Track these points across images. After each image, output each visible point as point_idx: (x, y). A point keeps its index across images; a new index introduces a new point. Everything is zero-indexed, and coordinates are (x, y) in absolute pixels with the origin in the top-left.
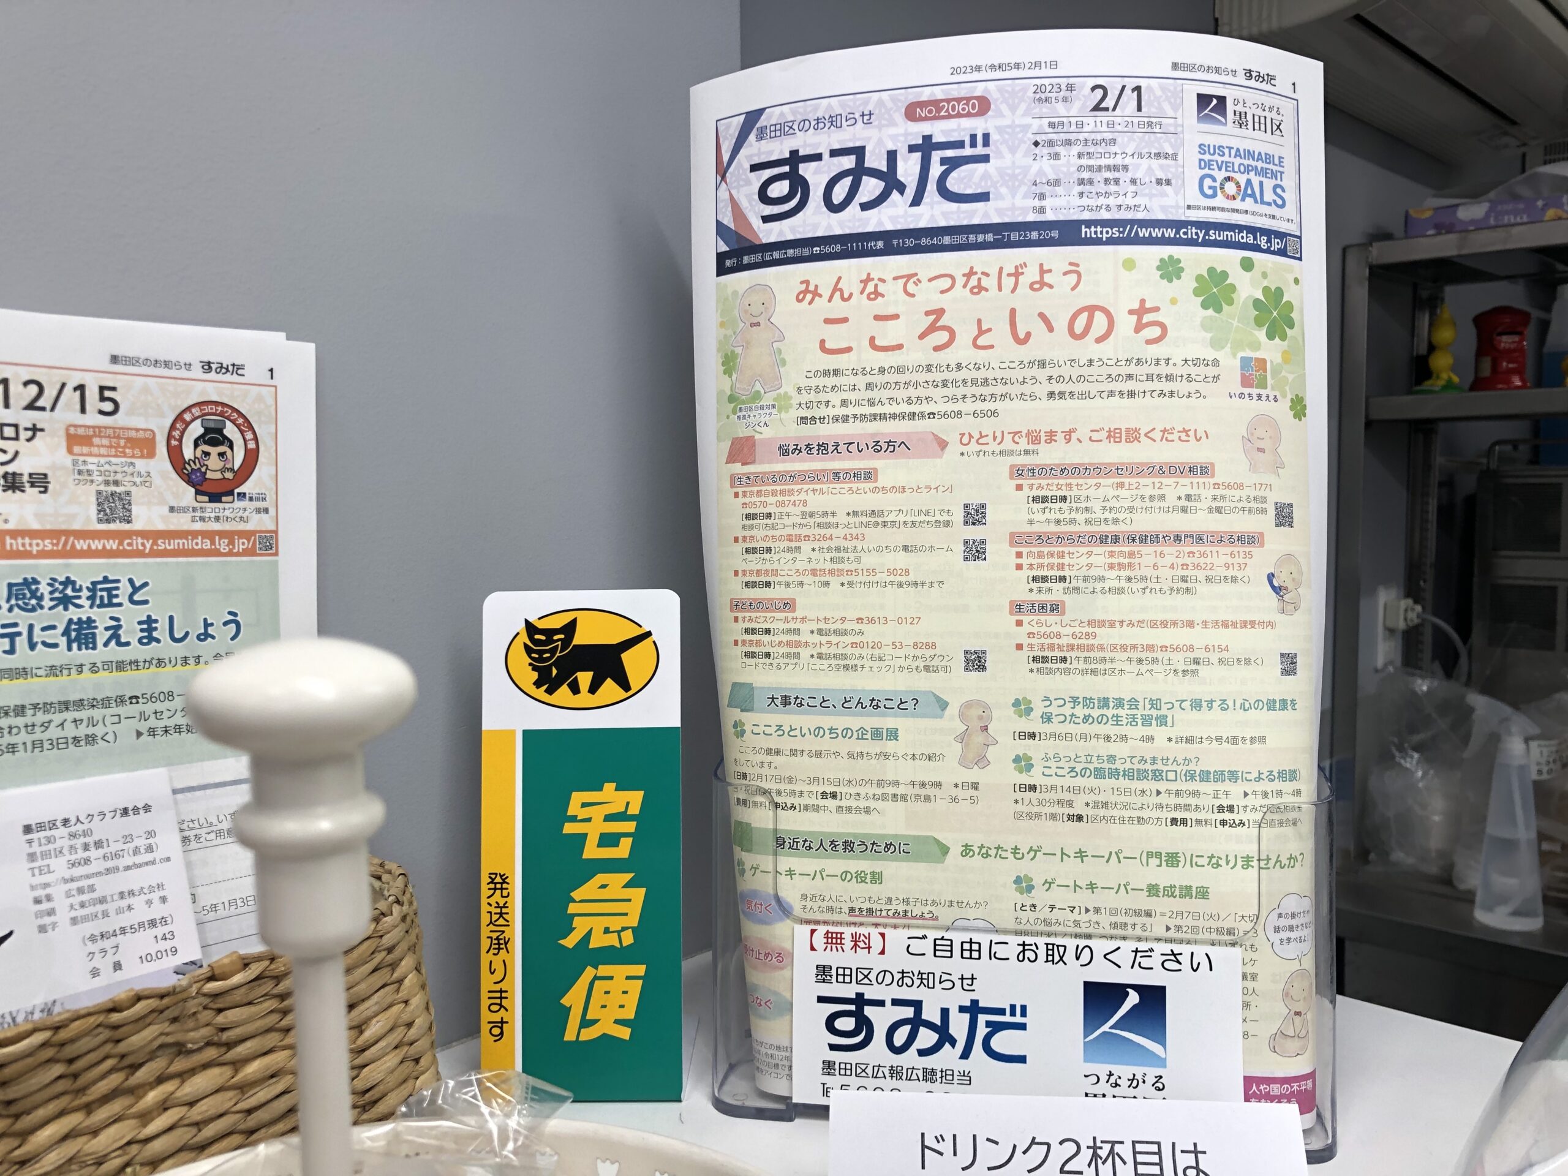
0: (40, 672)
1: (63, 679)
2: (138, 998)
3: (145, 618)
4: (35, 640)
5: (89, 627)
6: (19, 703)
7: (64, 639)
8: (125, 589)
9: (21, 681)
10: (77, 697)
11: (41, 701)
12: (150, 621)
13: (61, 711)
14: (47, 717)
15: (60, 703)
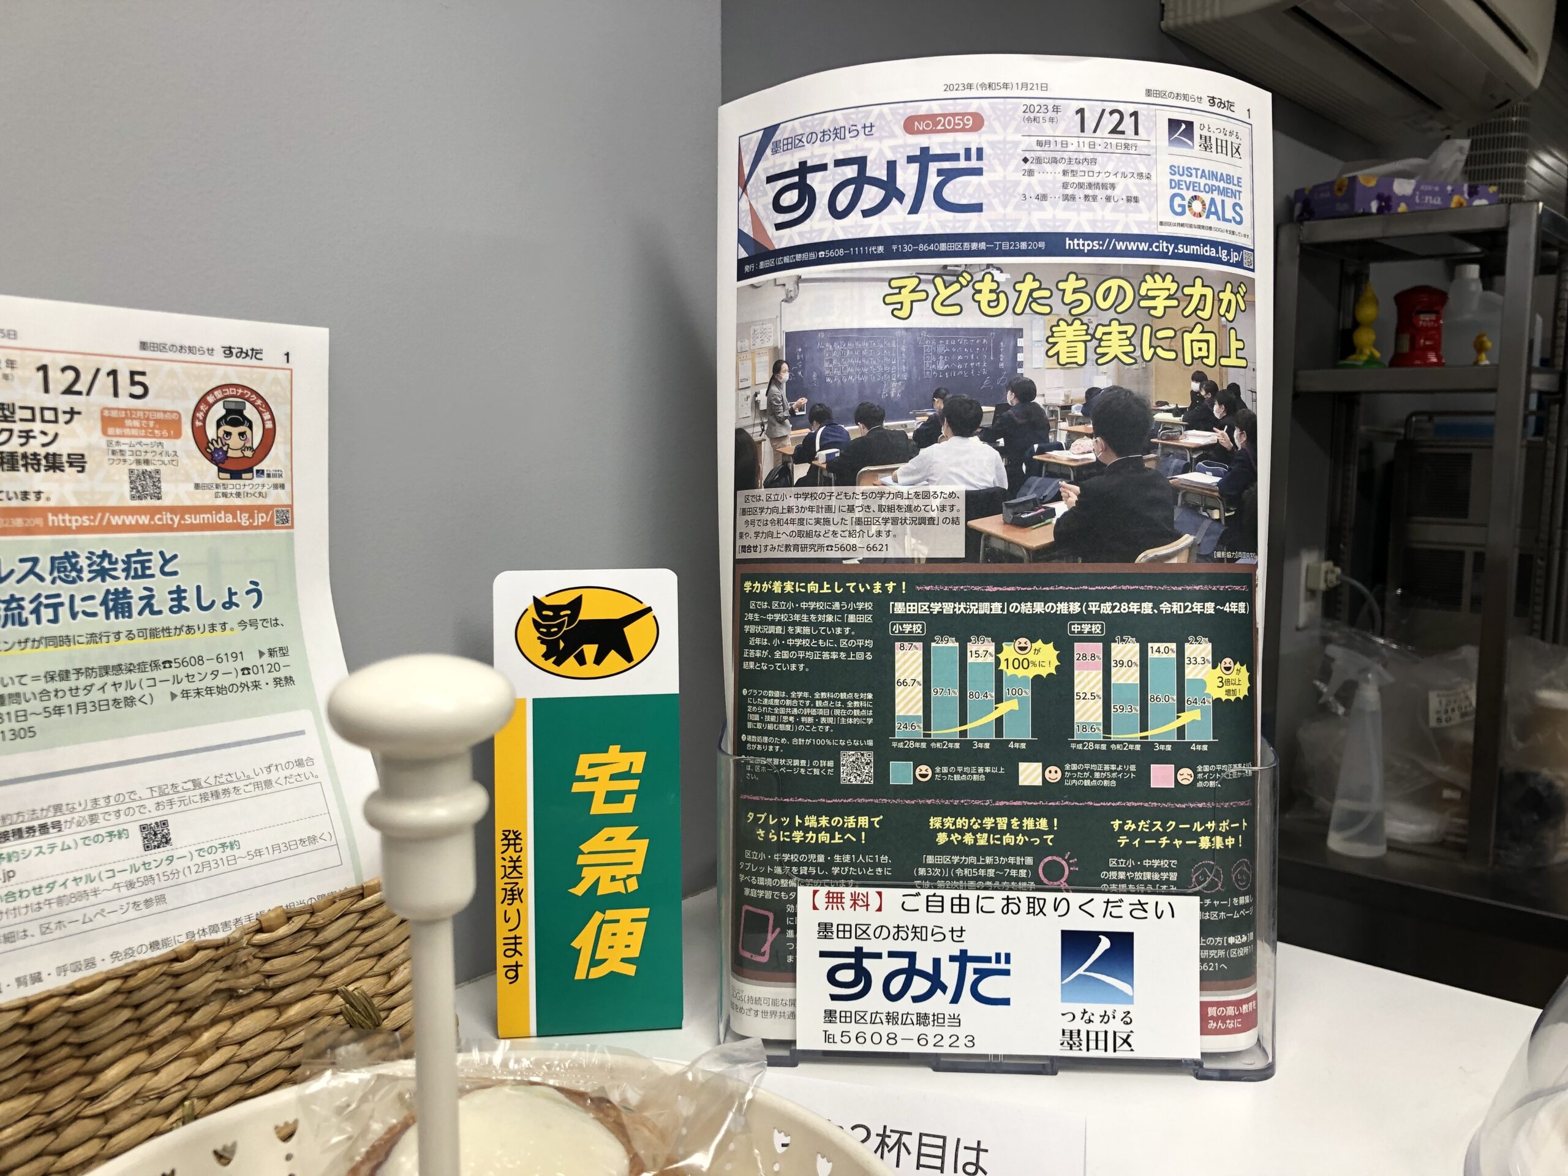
0: (81, 640)
1: (102, 646)
2: (197, 949)
3: (175, 588)
4: (76, 609)
5: (125, 597)
6: (63, 668)
7: (103, 608)
8: (156, 562)
9: (65, 647)
10: (116, 663)
11: (83, 666)
12: (179, 591)
13: (101, 676)
14: (89, 681)
15: (100, 668)
